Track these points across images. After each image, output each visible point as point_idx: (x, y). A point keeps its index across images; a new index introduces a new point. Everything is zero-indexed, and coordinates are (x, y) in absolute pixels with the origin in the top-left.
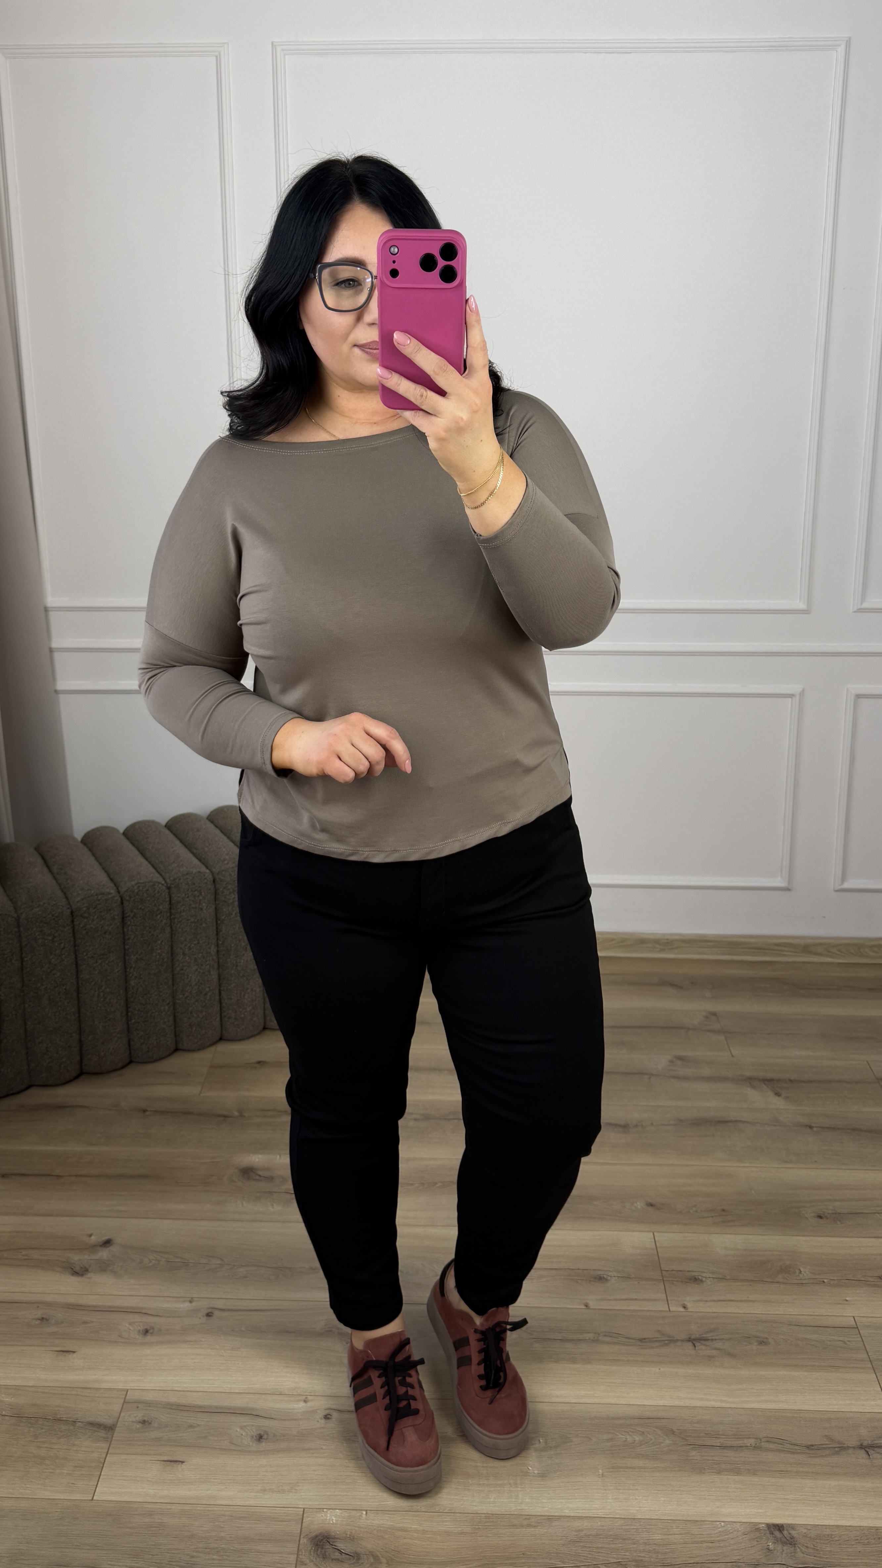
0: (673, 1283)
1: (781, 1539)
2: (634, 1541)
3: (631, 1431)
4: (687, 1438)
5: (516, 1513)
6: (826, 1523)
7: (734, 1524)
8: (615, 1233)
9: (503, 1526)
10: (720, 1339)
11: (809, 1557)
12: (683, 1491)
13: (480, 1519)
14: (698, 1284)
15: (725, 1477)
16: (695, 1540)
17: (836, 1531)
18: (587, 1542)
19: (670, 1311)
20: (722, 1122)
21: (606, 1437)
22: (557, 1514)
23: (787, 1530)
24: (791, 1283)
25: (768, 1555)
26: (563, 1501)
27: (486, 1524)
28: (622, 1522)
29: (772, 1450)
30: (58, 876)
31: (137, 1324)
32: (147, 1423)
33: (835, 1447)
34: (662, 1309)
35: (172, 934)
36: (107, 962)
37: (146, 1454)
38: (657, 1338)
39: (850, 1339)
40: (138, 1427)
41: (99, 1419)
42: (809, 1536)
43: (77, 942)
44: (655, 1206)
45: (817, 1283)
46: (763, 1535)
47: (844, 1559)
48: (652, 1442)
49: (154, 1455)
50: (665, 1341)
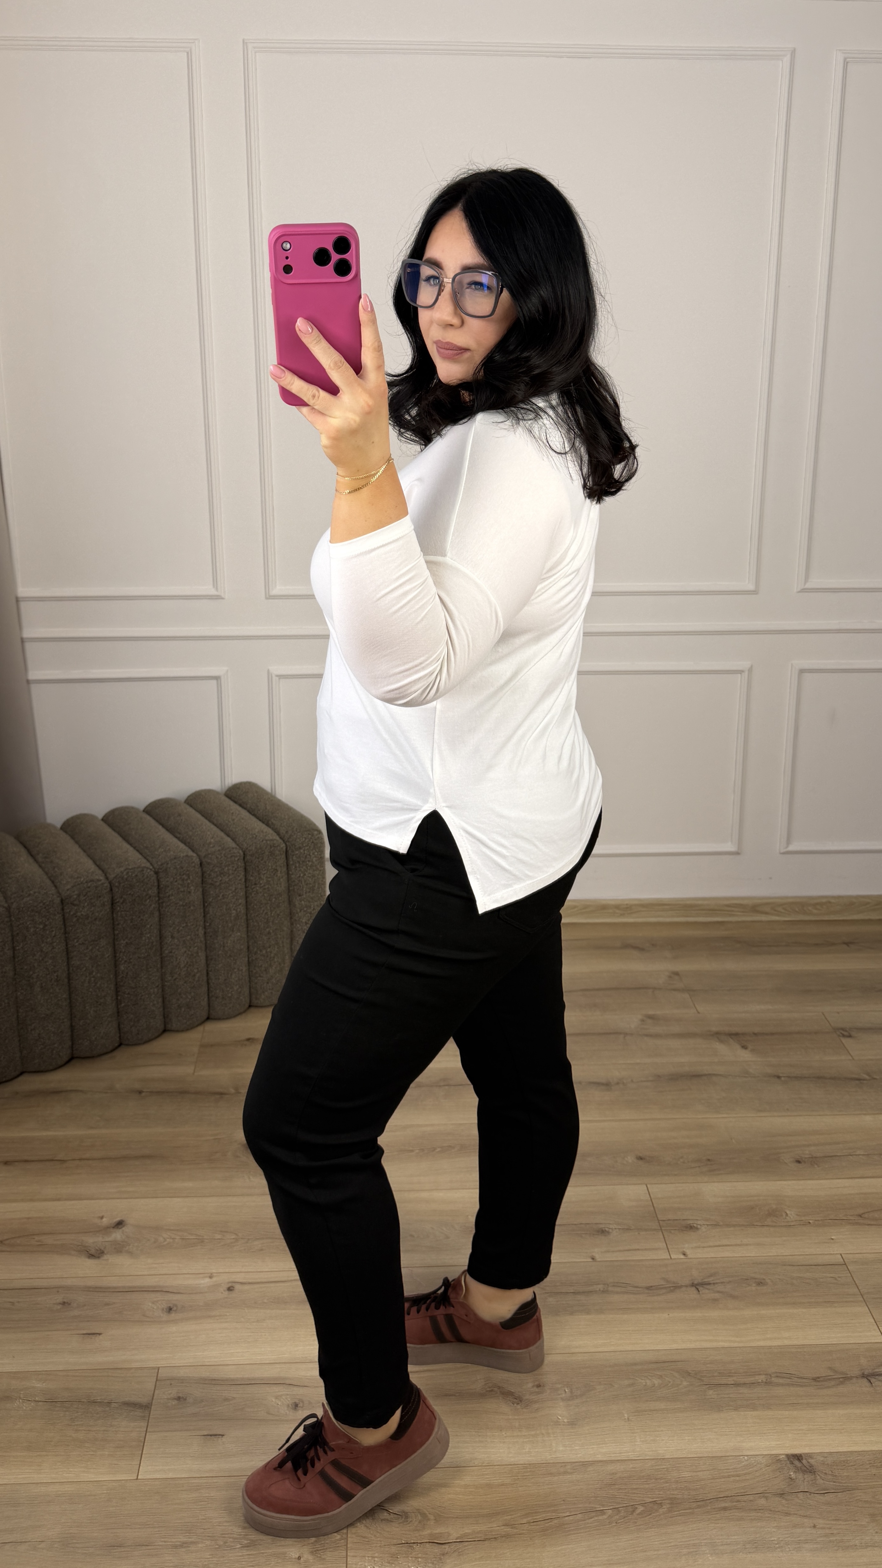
0: (671, 1232)
1: (801, 1469)
2: (666, 1480)
3: (650, 1376)
4: (702, 1379)
5: (551, 1462)
6: (840, 1449)
7: (757, 1457)
8: (611, 1187)
9: (541, 1475)
10: (722, 1283)
11: (828, 1483)
12: (706, 1429)
13: (519, 1470)
14: (694, 1231)
15: (742, 1413)
16: (722, 1475)
17: (850, 1457)
18: (621, 1484)
19: (671, 1258)
20: (698, 1076)
21: (626, 1382)
22: (590, 1460)
23: (806, 1459)
24: (779, 1226)
25: (791, 1484)
26: (593, 1446)
27: (525, 1474)
28: (653, 1462)
29: (782, 1385)
30: (43, 865)
31: (160, 1302)
32: (181, 1399)
33: (839, 1378)
34: (663, 1257)
35: (161, 917)
36: (97, 948)
37: (186, 1430)
38: (662, 1285)
39: (840, 1276)
40: (173, 1403)
41: (134, 1399)
42: (826, 1463)
43: (67, 929)
44: (644, 1159)
45: (803, 1225)
46: (784, 1465)
47: (861, 1483)
48: (670, 1385)
49: (194, 1430)
50: (670, 1287)
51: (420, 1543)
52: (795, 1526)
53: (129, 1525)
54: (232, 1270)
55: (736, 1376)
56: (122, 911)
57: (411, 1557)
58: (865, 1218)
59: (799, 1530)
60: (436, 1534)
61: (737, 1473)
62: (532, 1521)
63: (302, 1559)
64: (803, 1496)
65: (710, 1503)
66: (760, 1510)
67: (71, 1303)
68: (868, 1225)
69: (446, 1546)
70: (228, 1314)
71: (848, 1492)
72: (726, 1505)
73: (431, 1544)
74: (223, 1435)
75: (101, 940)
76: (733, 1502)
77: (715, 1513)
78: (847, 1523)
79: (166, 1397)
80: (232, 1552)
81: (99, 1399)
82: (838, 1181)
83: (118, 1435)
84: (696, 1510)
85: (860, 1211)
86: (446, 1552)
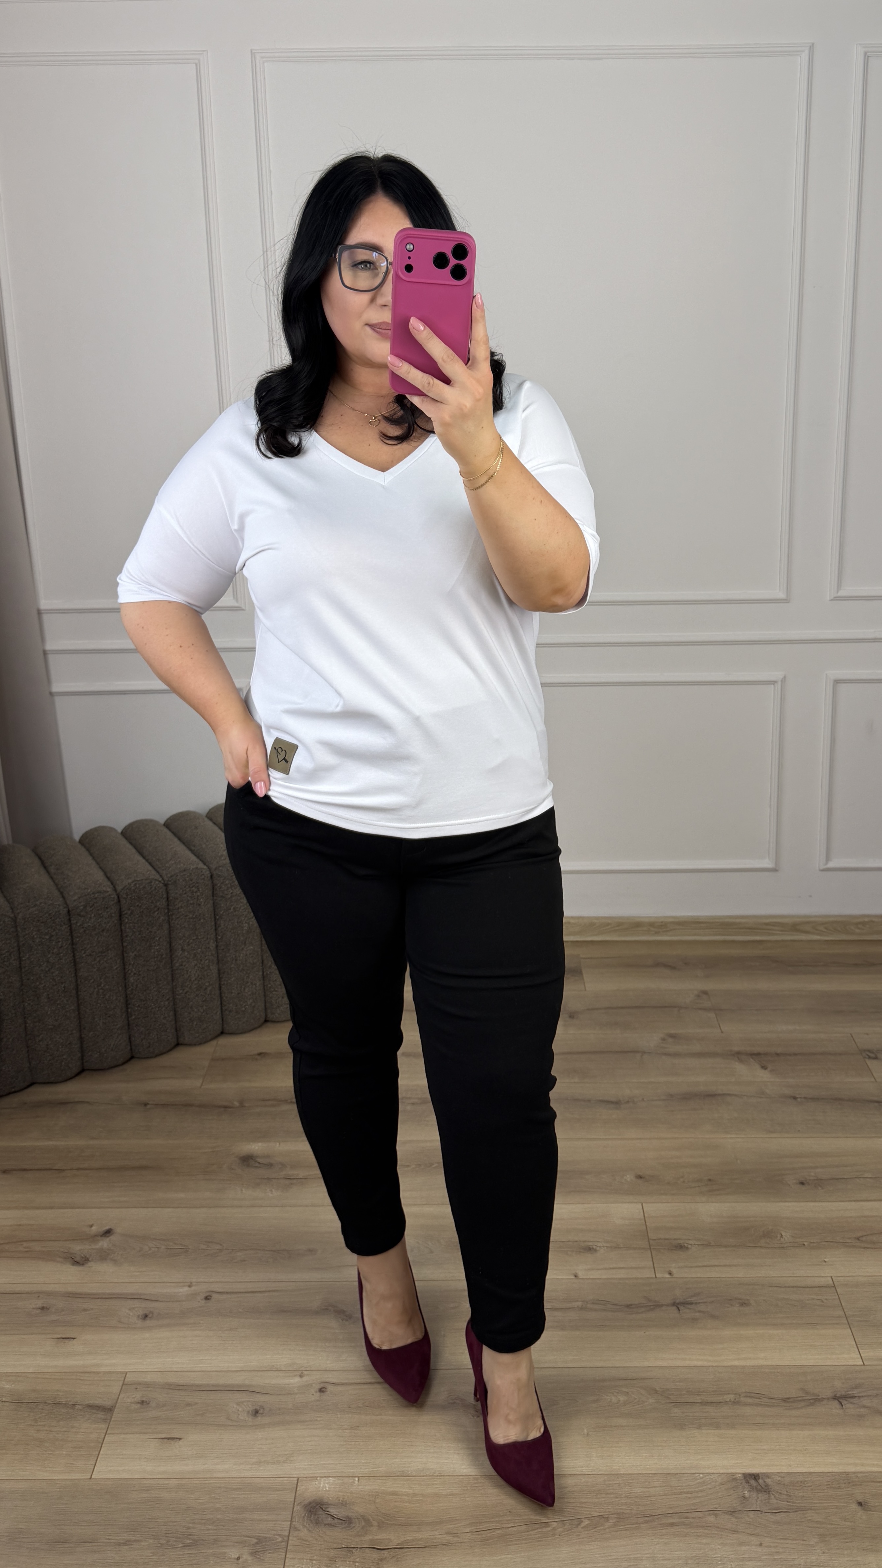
0: (660, 1252)
1: (756, 1487)
2: (617, 1495)
4: (670, 1397)
6: (800, 1470)
7: (712, 1475)
8: (606, 1204)
10: (704, 1303)
11: (781, 1502)
12: (665, 1446)
13: (469, 1481)
14: (683, 1251)
15: (704, 1432)
16: (674, 1491)
17: (808, 1478)
19: (656, 1277)
20: (710, 1096)
23: (763, 1478)
24: (772, 1247)
25: (743, 1503)
27: (475, 1486)
28: (606, 1478)
29: (751, 1405)
30: (55, 876)
31: (136, 1309)
32: (145, 1404)
33: (810, 1399)
34: (648, 1276)
35: (170, 930)
36: (105, 959)
37: (144, 1433)
38: (643, 1303)
39: (827, 1298)
40: (136, 1407)
41: (98, 1402)
42: (783, 1483)
43: (74, 941)
44: (644, 1178)
45: (797, 1246)
46: (739, 1484)
47: (815, 1503)
48: (636, 1401)
49: (152, 1433)
50: (651, 1306)
51: (360, 1548)
52: (741, 1544)
53: (76, 1523)
54: (211, 1280)
55: (705, 1395)
56: (131, 923)
57: (350, 1561)
58: (862, 1241)
59: (744, 1548)
60: (377, 1539)
61: (690, 1490)
62: (475, 1531)
63: (241, 1560)
64: (754, 1515)
65: (657, 1519)
66: (707, 1526)
67: (50, 1308)
68: (864, 1248)
69: (386, 1552)
70: (201, 1322)
71: (800, 1512)
72: (674, 1521)
73: (370, 1549)
74: (180, 1439)
75: (109, 952)
76: (682, 1519)
77: (661, 1528)
78: (795, 1542)
79: (129, 1401)
80: (174, 1550)
81: (64, 1401)
82: (840, 1203)
83: (78, 1436)
84: (642, 1525)
85: (859, 1234)
86: (384, 1557)
